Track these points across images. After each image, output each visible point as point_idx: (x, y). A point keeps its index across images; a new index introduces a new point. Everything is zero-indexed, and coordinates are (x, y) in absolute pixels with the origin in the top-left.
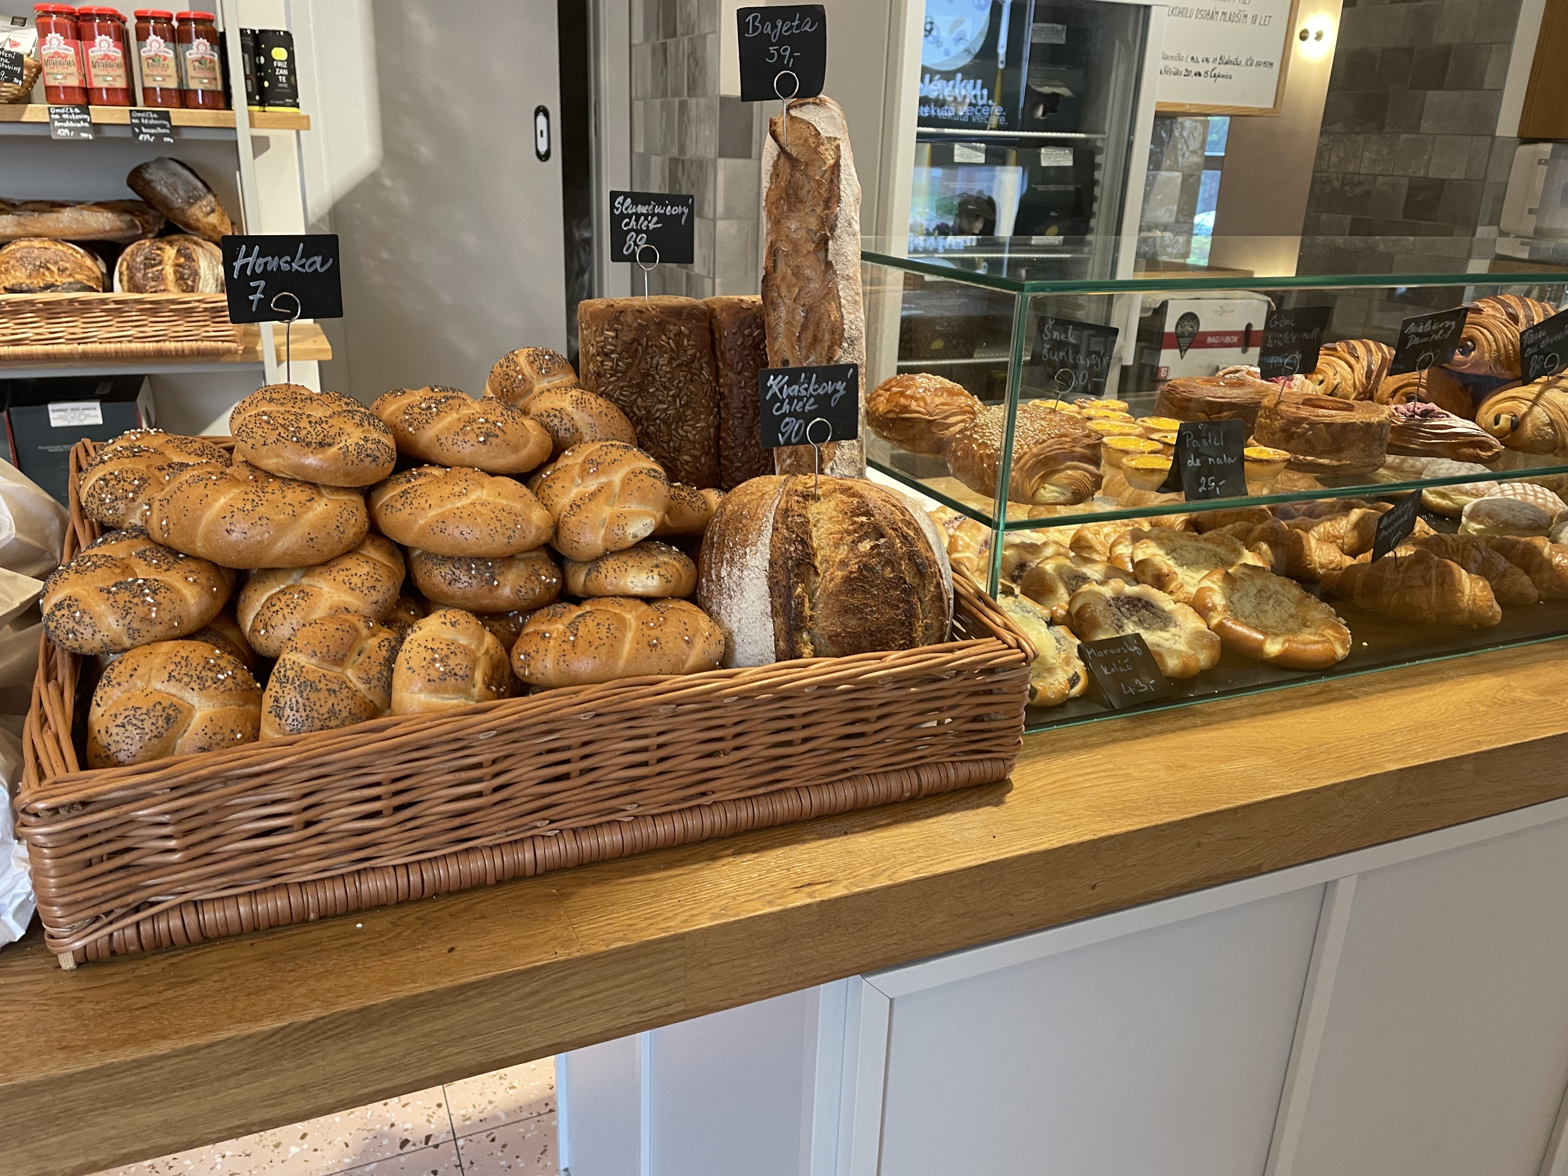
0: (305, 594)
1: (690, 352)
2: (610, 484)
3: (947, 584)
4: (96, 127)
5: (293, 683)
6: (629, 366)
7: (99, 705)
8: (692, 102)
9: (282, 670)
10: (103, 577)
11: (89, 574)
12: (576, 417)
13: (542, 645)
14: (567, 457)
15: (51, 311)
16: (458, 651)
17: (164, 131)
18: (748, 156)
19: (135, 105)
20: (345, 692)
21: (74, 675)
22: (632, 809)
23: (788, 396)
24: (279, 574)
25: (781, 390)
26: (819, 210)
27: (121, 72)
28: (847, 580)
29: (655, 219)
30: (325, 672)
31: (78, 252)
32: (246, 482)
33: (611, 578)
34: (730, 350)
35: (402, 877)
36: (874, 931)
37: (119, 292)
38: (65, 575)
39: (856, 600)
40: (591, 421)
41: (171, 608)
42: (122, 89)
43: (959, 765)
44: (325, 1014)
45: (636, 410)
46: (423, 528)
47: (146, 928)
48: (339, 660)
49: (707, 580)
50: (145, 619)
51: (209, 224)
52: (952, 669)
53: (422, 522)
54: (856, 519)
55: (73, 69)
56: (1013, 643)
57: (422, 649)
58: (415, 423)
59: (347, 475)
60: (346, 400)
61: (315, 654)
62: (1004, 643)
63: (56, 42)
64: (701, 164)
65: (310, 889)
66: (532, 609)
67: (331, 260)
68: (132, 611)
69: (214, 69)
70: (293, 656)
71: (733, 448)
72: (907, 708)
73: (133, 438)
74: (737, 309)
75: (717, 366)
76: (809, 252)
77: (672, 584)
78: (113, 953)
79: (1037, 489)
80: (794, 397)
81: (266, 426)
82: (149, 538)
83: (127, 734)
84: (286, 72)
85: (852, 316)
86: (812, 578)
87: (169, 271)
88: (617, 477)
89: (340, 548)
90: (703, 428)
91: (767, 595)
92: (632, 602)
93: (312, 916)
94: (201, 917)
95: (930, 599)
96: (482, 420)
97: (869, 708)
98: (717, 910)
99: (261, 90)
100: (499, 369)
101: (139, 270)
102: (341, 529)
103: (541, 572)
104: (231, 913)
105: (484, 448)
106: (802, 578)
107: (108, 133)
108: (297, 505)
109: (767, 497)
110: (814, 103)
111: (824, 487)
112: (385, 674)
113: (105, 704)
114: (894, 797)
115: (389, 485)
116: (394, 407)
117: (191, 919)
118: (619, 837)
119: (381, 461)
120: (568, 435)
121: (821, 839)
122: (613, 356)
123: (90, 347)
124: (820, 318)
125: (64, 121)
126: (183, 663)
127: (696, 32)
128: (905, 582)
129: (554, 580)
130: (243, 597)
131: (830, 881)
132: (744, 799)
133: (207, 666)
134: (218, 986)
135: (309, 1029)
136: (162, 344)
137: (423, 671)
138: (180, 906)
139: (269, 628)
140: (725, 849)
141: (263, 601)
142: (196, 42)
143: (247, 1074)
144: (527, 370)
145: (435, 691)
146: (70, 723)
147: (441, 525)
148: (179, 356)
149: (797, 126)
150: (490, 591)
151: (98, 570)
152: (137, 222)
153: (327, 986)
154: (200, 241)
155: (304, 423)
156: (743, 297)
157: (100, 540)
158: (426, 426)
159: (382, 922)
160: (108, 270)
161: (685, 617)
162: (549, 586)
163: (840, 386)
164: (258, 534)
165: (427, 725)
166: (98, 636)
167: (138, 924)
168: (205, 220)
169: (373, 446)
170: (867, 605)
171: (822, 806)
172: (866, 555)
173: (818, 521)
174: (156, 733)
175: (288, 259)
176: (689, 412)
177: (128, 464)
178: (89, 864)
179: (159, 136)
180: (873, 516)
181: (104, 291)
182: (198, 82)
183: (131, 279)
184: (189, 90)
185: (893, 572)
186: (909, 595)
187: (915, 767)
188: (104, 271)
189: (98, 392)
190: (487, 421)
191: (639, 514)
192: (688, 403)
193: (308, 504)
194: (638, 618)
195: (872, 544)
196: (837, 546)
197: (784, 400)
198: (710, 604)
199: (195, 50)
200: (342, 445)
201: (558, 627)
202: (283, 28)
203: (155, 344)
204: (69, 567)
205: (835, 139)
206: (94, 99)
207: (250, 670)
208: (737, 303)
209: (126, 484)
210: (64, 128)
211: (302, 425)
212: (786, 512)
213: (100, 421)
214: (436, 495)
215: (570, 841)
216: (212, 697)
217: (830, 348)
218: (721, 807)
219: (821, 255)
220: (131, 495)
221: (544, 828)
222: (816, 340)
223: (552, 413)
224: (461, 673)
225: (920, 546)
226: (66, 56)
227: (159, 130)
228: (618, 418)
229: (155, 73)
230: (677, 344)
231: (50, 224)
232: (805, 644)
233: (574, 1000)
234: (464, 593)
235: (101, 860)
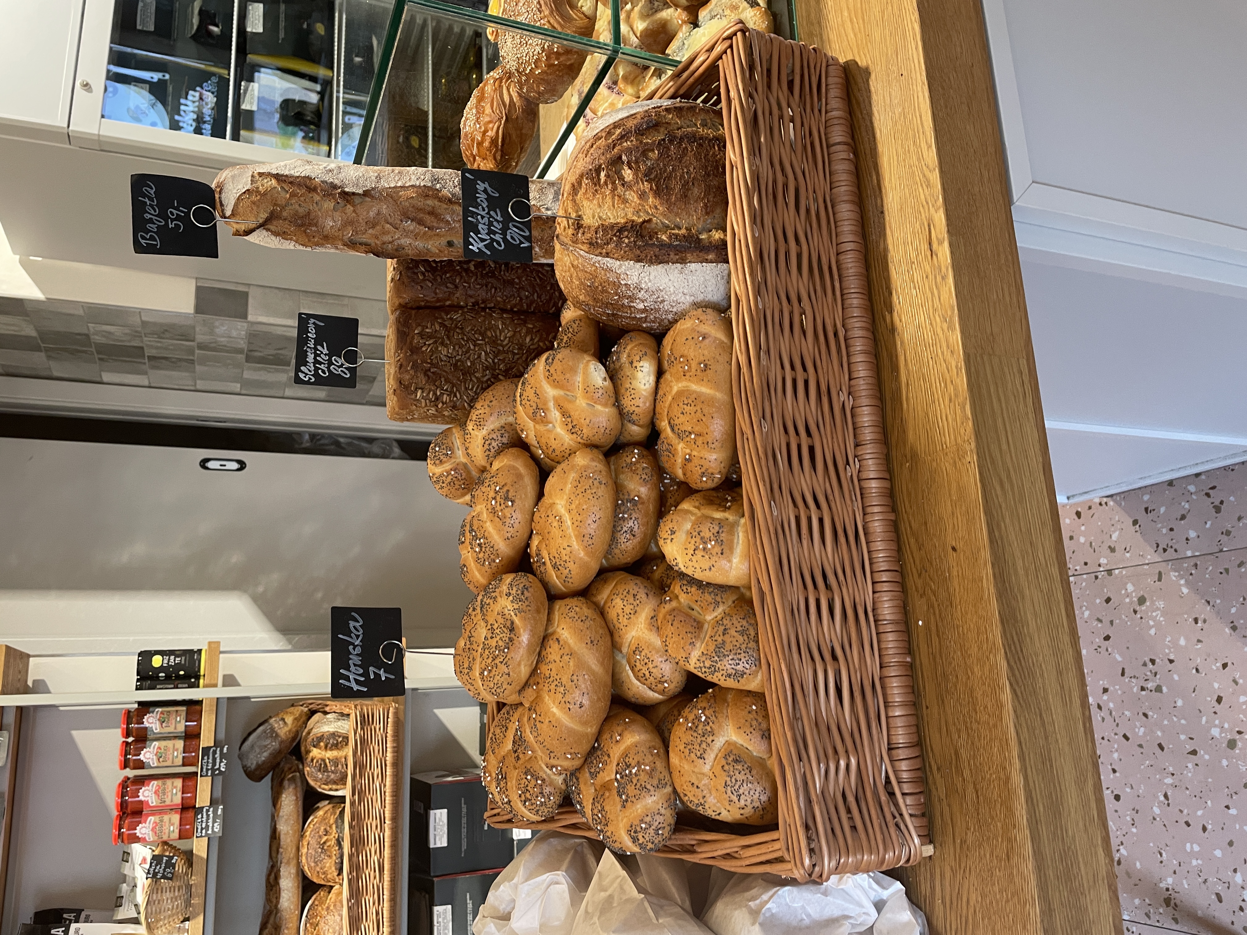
0: (637, 650)
1: (438, 328)
2: (556, 399)
3: (666, 103)
4: (213, 802)
5: (716, 662)
6: (447, 381)
7: (719, 814)
8: (200, 338)
9: (704, 670)
10: (613, 805)
11: (608, 816)
12: (492, 427)
13: (696, 461)
14: (527, 436)
15: (358, 842)
16: (698, 530)
17: (218, 752)
18: (246, 294)
19: (197, 773)
20: (725, 622)
21: (691, 832)
22: (843, 397)
23: (488, 234)
24: (617, 670)
25: (483, 240)
26: (317, 198)
27: (169, 782)
28: (657, 193)
29: (319, 347)
30: (708, 636)
31: (312, 820)
32: (538, 692)
33: (640, 403)
34: (436, 294)
35: (882, 587)
36: (976, 189)
37: (346, 792)
38: (609, 834)
39: (677, 187)
40: (496, 415)
41: (642, 754)
42: (183, 782)
43: (829, 107)
44: (1003, 651)
45: (485, 379)
46: (587, 554)
47: (907, 788)
48: (699, 625)
49: (645, 322)
50: (650, 774)
51: (293, 723)
52: (747, 100)
53: (582, 554)
54: (602, 181)
55: (166, 818)
56: (727, 43)
57: (694, 559)
58: (492, 556)
59: (538, 611)
60: (470, 611)
61: (692, 644)
62: (725, 52)
63: (142, 830)
64: (253, 336)
65: (886, 659)
66: (660, 471)
67: (353, 614)
68: (643, 784)
69: (169, 712)
70: (693, 660)
71: (521, 299)
72: (777, 148)
73: (489, 779)
74: (400, 284)
75: (449, 306)
76: (354, 211)
77: (648, 351)
78: (923, 815)
79: (583, 13)
80: (489, 229)
81: (493, 673)
82: (579, 769)
83: (746, 793)
84: (172, 657)
85: (413, 177)
86: (653, 226)
87: (330, 754)
88: (550, 392)
89: (599, 620)
90: (503, 323)
91: (666, 266)
92: (662, 385)
93: (909, 659)
94: (901, 746)
95: (680, 119)
96: (493, 502)
97: (775, 181)
98: (945, 326)
99: (187, 677)
100: (445, 490)
101: (328, 776)
102: (584, 618)
103: (628, 461)
104: (899, 722)
105: (518, 502)
106: (653, 234)
107: (218, 794)
108: (562, 652)
109: (576, 263)
110: (220, 193)
111: (570, 210)
112: (711, 590)
113: (719, 809)
114: (852, 168)
115: (546, 579)
116: (477, 573)
117: (901, 754)
118: (865, 408)
119: (528, 584)
120: (506, 435)
121: (885, 235)
122: (438, 393)
123: (388, 815)
124: (413, 207)
125: (207, 826)
126: (690, 747)
127: (139, 329)
128: (664, 140)
129: (636, 451)
130: (633, 700)
131: (929, 226)
132: (842, 300)
133: (694, 729)
134: (964, 735)
135: (1013, 664)
136: (388, 763)
137: (714, 558)
138: (892, 761)
139: (663, 680)
140: (885, 320)
141: (639, 683)
142: (146, 724)
143: (1044, 715)
144: (447, 466)
145: (731, 549)
146: (733, 836)
147: (586, 539)
148: (398, 751)
149: (240, 210)
150: (643, 503)
151: (606, 808)
152: (290, 776)
153: (976, 649)
154: (306, 730)
155: (493, 643)
156: (389, 279)
157: (578, 807)
158: (496, 548)
159: (919, 605)
160: (327, 799)
161: (681, 340)
162: (641, 456)
163: (481, 186)
164: (584, 683)
165: (761, 556)
166: (663, 811)
167: (904, 794)
168: (290, 726)
169: (515, 589)
170: (682, 176)
171: (854, 233)
172: (636, 174)
173: (600, 218)
174: (748, 771)
175: (351, 647)
176: (489, 334)
177: (512, 783)
178: (854, 828)
179: (222, 756)
180: (600, 166)
181: (345, 803)
182: (179, 724)
183: (335, 783)
184: (186, 732)
185: (653, 150)
186: (675, 137)
187: (828, 147)
188: (327, 802)
189: (422, 811)
190: (494, 498)
191: (586, 374)
192: (480, 334)
193: (561, 643)
194: (678, 380)
195: (626, 168)
196: (625, 201)
197: (491, 238)
198: (666, 321)
199: (153, 726)
200: (512, 614)
201: (681, 448)
202: (136, 658)
203: (388, 768)
204: (601, 831)
205: (253, 176)
206: (191, 803)
207: (697, 697)
208: (395, 286)
209: (530, 785)
210: (213, 826)
211: (494, 644)
212: (592, 245)
213: (445, 811)
214: (560, 541)
215: (866, 449)
216: (720, 726)
217: (440, 200)
218: (847, 321)
219: (357, 200)
220: (539, 782)
221: (852, 470)
222: (432, 213)
223: (486, 447)
224: (717, 528)
225: (631, 124)
226: (155, 822)
227: (217, 755)
228: (495, 392)
229: (171, 757)
230: (430, 337)
231: (289, 840)
232: (710, 237)
233: (1010, 452)
234: (643, 525)
235: (851, 819)
